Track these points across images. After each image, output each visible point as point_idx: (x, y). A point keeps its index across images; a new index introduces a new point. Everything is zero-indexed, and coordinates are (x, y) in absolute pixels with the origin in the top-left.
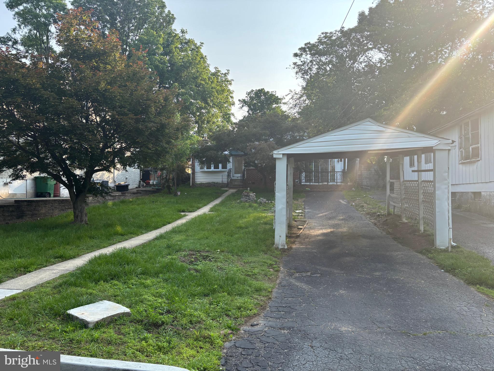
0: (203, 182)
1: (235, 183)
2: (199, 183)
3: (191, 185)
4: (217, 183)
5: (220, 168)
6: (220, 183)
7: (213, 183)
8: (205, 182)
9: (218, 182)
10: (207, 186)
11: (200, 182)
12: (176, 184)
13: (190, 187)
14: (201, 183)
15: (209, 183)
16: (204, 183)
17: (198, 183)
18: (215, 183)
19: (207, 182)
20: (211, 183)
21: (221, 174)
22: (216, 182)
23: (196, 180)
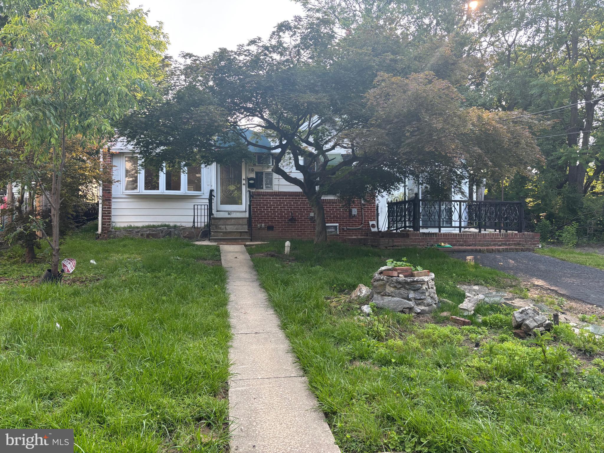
0: (137, 225)
1: (228, 227)
2: (122, 225)
3: (100, 231)
4: (175, 227)
5: (184, 189)
6: (185, 229)
7: (165, 226)
8: (140, 225)
9: (178, 224)
10: (148, 236)
11: (126, 225)
12: (56, 231)
13: (98, 237)
14: (130, 227)
15: (154, 226)
16: (138, 228)
17: (118, 225)
18: (168, 226)
19: (147, 224)
20: (159, 226)
21: (190, 205)
22: (172, 224)
23: (113, 219)
